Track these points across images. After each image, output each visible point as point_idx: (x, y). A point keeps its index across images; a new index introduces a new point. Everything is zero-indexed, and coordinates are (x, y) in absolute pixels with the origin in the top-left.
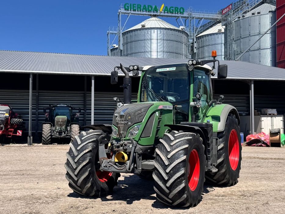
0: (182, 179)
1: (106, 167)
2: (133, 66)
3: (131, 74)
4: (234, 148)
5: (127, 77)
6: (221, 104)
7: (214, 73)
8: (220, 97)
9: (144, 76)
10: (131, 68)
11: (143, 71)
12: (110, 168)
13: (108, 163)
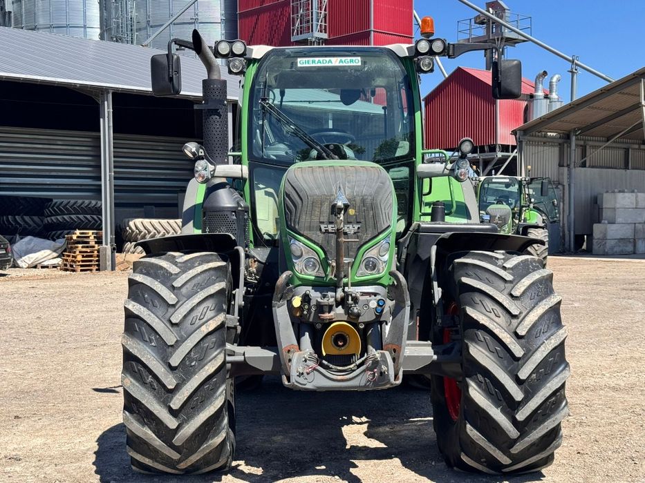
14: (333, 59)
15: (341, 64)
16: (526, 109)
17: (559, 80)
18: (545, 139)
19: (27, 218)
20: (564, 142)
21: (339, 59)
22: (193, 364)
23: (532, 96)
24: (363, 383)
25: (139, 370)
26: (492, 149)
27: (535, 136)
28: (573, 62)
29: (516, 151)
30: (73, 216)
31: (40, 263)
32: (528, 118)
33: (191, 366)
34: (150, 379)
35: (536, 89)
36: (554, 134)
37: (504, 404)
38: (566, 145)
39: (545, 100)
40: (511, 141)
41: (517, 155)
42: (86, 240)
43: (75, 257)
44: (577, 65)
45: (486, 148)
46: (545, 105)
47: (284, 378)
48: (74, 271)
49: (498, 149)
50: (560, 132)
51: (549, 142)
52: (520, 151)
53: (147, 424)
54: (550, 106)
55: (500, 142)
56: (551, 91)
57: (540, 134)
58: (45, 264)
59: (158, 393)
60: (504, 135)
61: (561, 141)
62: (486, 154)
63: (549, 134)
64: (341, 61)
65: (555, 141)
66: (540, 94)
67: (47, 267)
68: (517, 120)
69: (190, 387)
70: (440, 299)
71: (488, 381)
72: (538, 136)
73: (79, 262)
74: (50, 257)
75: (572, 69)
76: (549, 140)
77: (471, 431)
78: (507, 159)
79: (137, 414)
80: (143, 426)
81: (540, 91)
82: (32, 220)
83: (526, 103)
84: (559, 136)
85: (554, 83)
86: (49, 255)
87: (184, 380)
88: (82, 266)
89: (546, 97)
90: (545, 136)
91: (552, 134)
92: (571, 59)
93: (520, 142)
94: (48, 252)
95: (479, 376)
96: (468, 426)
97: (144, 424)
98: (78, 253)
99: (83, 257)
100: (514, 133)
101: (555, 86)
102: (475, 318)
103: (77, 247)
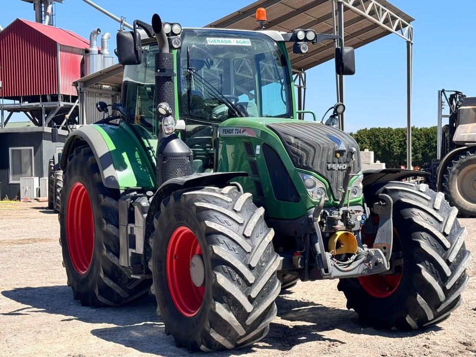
2: (172, 25)
10: (167, 28)
14: (232, 40)
15: (238, 44)
16: (83, 62)
17: (109, 38)
18: (101, 91)
20: (116, 95)
21: (236, 40)
22: (263, 265)
23: (87, 51)
24: (360, 272)
25: (229, 271)
26: (55, 98)
27: (93, 88)
28: (122, 22)
29: (77, 101)
32: (85, 72)
33: (262, 266)
34: (237, 277)
35: (91, 45)
36: (108, 87)
37: (440, 279)
38: (117, 97)
39: (100, 55)
40: (72, 92)
41: (79, 105)
44: (125, 25)
45: (48, 98)
46: (100, 60)
47: (323, 270)
49: (60, 99)
50: (112, 84)
51: (104, 94)
52: (82, 101)
53: (231, 310)
54: (104, 62)
55: (62, 92)
56: (103, 47)
57: (96, 86)
59: (242, 287)
60: (66, 86)
61: (113, 93)
62: (49, 103)
63: (104, 86)
64: (237, 42)
65: (109, 92)
66: (95, 49)
68: (75, 73)
69: (263, 281)
70: (369, 215)
71: (432, 264)
72: (95, 88)
75: (121, 28)
76: (105, 92)
77: (420, 299)
78: (70, 109)
79: (226, 303)
80: (229, 311)
81: (94, 47)
83: (82, 57)
84: (111, 88)
85: (106, 40)
87: (259, 276)
89: (99, 52)
90: (101, 88)
91: (106, 86)
92: (120, 20)
93: (81, 93)
95: (427, 262)
96: (418, 296)
97: (229, 310)
100: (75, 84)
101: (106, 43)
102: (421, 224)
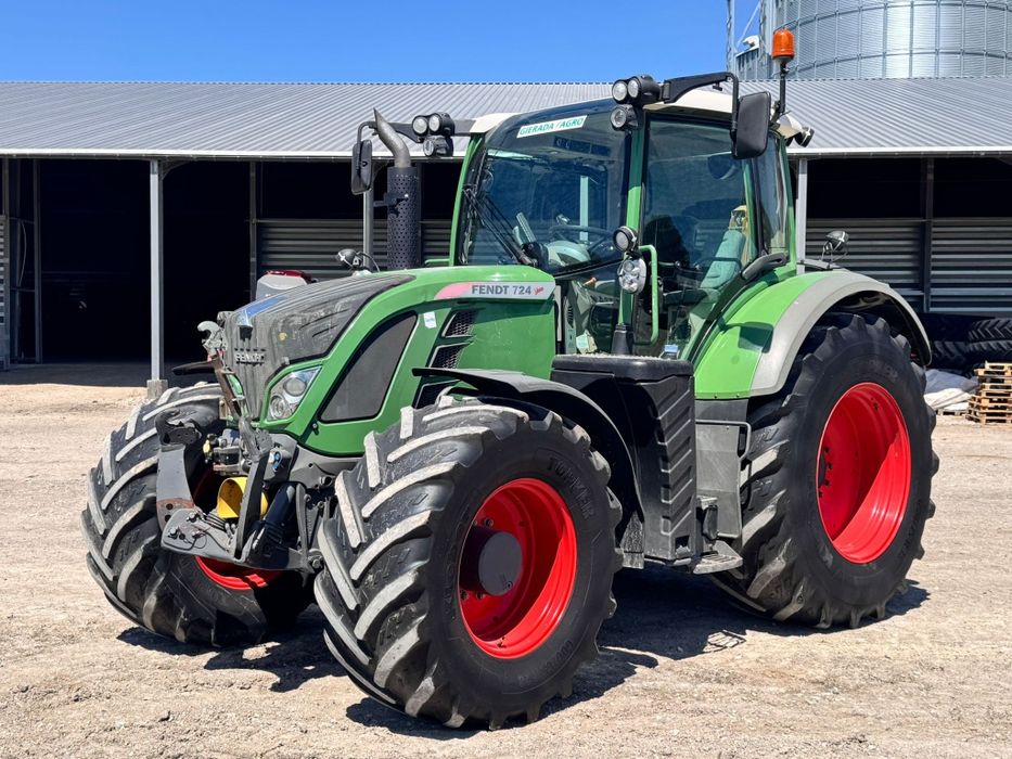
0: (408, 612)
1: (183, 537)
2: (428, 118)
3: (419, 151)
4: (888, 464)
5: (401, 164)
6: (829, 269)
7: (808, 134)
8: (830, 240)
9: (477, 156)
10: (420, 126)
11: (476, 137)
12: (200, 542)
13: (193, 520)
14: (556, 122)
15: (562, 128)
19: (949, 344)
21: (563, 121)
30: (1002, 343)
31: (942, 408)
42: (1000, 377)
43: (979, 401)
48: (978, 421)
58: (950, 409)
64: (563, 125)
67: (953, 413)
73: (984, 408)
74: (959, 399)
82: (957, 348)
86: (957, 396)
88: (988, 414)
94: (957, 391)
98: (984, 395)
99: (991, 401)
103: (984, 387)
